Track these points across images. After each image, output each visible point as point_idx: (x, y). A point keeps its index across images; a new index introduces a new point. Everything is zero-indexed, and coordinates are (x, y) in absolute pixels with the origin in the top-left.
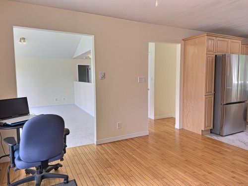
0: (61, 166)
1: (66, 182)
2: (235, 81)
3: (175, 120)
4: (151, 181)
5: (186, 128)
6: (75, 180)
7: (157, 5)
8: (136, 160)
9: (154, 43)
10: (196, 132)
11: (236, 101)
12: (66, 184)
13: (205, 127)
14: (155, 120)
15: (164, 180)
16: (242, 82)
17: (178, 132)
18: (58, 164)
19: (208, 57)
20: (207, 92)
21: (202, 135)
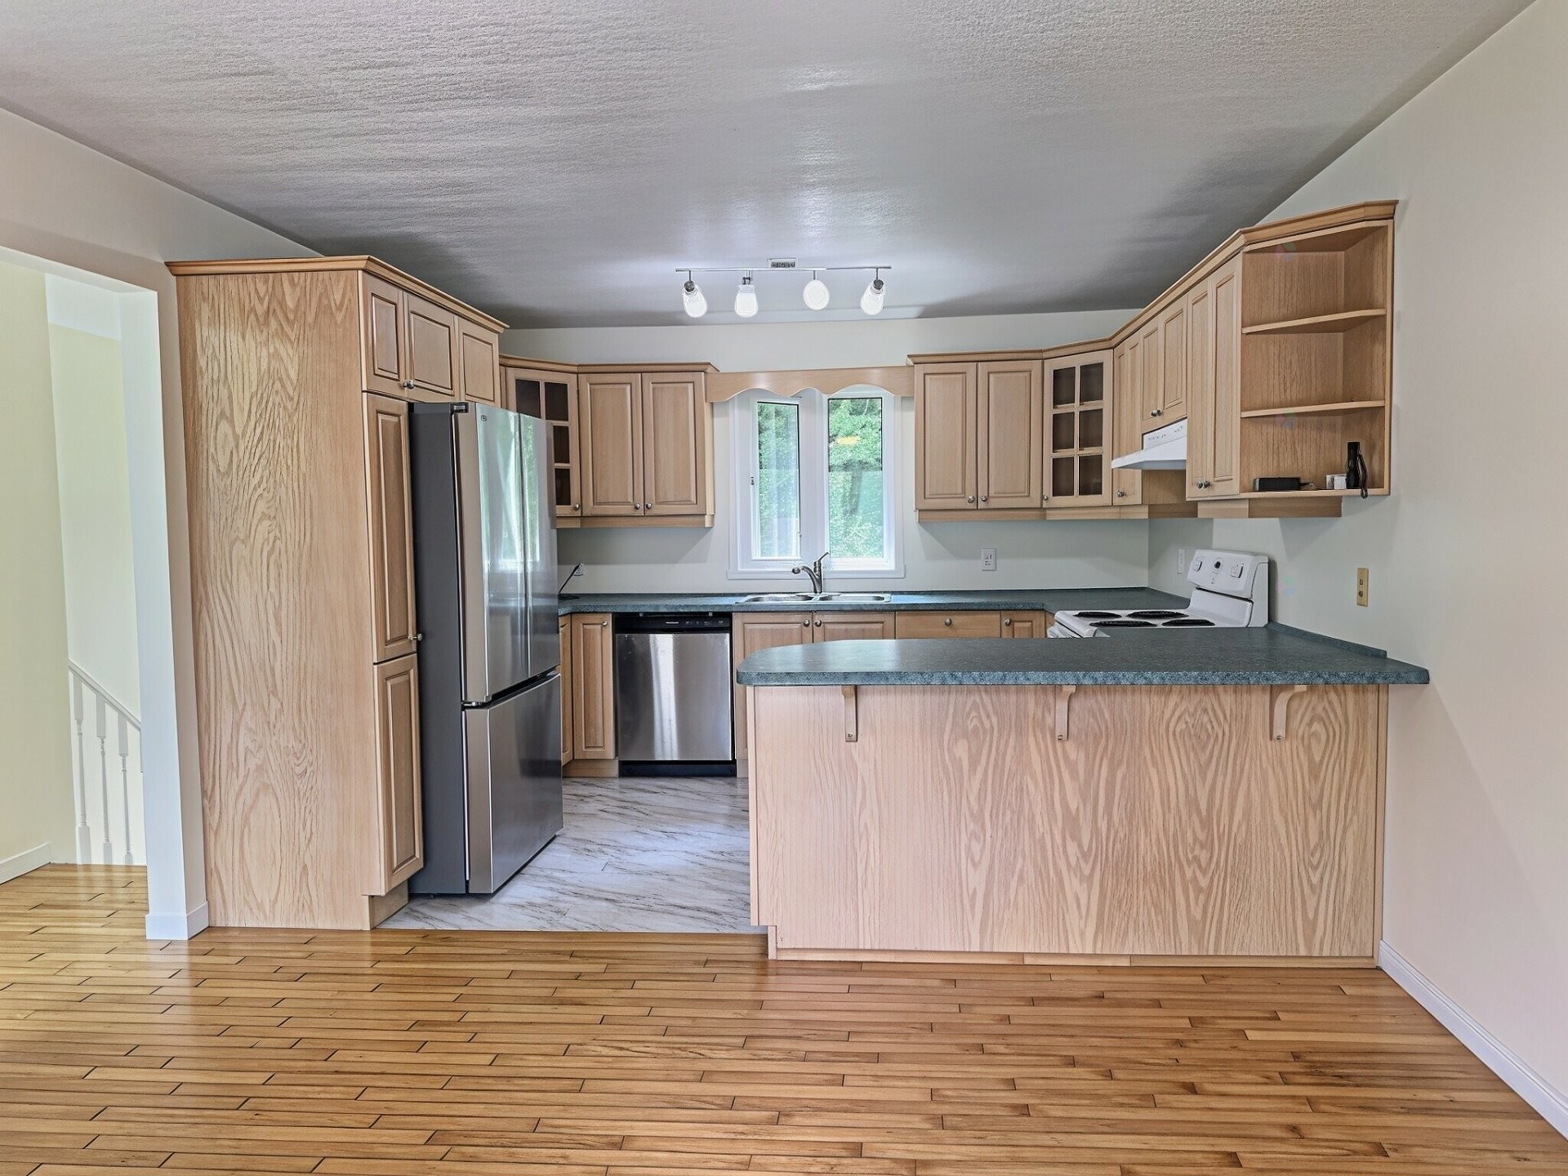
10: (326, 925)
11: (524, 677)
13: (390, 873)
19: (378, 412)
20: (389, 638)
21: (374, 929)
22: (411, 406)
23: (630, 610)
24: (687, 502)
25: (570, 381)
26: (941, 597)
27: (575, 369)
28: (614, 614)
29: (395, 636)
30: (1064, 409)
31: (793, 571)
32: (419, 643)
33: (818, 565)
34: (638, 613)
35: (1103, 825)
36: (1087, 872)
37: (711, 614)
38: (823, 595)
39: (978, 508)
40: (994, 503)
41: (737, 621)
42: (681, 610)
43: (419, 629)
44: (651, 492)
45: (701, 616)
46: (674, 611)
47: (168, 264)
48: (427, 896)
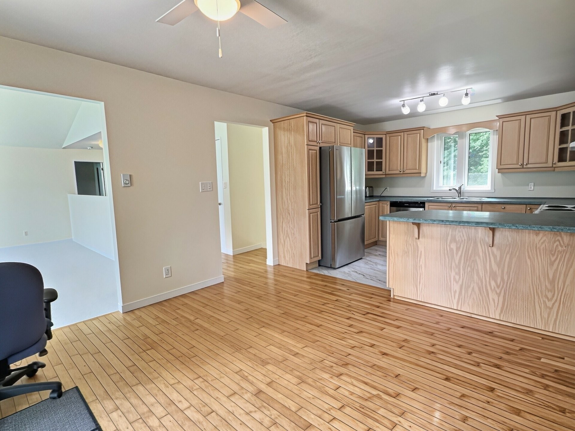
0: (43, 366)
1: (55, 395)
2: (348, 188)
3: (266, 252)
4: (230, 358)
5: (283, 263)
6: (77, 388)
7: (220, 56)
8: (201, 326)
9: (225, 124)
10: (298, 268)
11: (350, 216)
12: (58, 400)
13: (311, 258)
14: (234, 256)
15: (250, 350)
16: (358, 188)
17: (270, 270)
18: (35, 363)
19: (309, 150)
20: (311, 204)
21: (307, 271)
22: (320, 148)
23: (394, 200)
24: (416, 169)
25: (384, 137)
26: (502, 199)
27: (385, 133)
28: (390, 201)
29: (314, 203)
30: (565, 129)
31: (449, 190)
32: (321, 206)
33: (460, 188)
34: (398, 202)
35: (506, 278)
36: (498, 291)
37: (419, 202)
38: (462, 197)
39: (523, 168)
40: (529, 166)
41: (427, 205)
42: (409, 201)
43: (321, 202)
44: (405, 166)
45: (417, 203)
46: (407, 201)
47: (270, 121)
48: (322, 266)
